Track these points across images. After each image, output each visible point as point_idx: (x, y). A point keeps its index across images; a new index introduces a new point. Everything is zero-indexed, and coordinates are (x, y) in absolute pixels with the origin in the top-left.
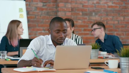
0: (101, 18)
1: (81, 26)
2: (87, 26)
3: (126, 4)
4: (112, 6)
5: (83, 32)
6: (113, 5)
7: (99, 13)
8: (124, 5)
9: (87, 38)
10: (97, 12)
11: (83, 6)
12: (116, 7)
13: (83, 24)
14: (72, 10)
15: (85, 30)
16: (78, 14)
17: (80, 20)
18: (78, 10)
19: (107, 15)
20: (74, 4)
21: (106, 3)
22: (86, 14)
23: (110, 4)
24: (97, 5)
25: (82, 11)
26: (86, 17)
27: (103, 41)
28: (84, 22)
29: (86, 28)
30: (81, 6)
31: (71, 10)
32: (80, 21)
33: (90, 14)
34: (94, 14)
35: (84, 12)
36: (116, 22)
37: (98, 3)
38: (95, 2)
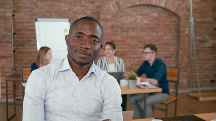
0: (137, 34)
1: (120, 41)
2: (125, 41)
3: (159, 21)
4: (146, 24)
5: (121, 46)
6: (148, 22)
7: (136, 30)
8: (157, 22)
9: (125, 52)
10: (133, 29)
11: (122, 24)
12: (150, 24)
14: (112, 27)
15: (123, 45)
17: (118, 35)
18: (117, 27)
19: (143, 31)
20: (113, 22)
21: (142, 21)
22: (124, 31)
23: (145, 22)
24: (133, 22)
25: (121, 28)
26: (124, 33)
27: (151, 65)
28: (122, 38)
29: (123, 43)
30: (119, 24)
31: (110, 28)
33: (128, 31)
34: (131, 30)
36: (150, 38)
37: (135, 21)
38: (132, 20)
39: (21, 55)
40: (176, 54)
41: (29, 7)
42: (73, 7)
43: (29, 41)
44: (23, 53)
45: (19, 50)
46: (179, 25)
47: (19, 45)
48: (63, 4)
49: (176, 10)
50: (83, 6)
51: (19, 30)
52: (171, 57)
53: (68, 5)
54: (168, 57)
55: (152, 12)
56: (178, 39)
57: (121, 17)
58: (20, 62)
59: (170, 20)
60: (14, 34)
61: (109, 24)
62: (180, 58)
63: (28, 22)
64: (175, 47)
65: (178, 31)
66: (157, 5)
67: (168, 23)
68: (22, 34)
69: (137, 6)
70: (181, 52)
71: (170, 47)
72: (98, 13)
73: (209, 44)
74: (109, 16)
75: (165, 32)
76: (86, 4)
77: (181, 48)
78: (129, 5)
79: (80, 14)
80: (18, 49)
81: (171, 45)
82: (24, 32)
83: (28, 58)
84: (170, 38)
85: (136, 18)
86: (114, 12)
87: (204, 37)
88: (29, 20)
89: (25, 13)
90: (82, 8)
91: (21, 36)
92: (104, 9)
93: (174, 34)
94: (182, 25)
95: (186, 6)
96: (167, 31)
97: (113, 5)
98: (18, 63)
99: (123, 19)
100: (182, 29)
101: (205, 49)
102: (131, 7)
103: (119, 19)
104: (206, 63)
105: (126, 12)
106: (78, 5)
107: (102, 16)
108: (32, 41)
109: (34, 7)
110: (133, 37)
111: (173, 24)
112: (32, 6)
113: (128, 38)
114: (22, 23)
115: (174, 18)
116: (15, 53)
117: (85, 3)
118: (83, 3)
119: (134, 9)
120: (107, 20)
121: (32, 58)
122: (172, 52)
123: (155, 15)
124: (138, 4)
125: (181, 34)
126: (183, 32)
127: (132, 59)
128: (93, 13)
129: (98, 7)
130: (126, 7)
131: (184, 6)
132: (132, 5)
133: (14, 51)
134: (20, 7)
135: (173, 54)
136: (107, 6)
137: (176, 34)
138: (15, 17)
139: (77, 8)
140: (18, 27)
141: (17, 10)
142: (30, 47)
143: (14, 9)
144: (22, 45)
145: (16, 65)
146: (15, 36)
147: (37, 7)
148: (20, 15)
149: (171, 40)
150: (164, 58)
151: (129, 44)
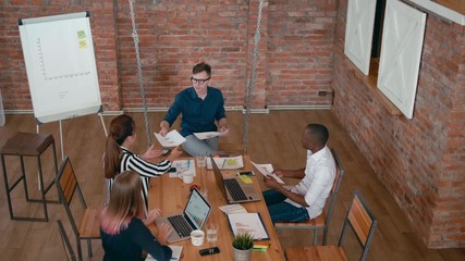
7: (164, 1)
40: (245, 44)
52: (237, 50)
54: (230, 50)
64: (245, 30)
71: (233, 30)
73: (317, 26)
75: (222, 3)
81: (236, 27)
84: (234, 14)
87: (306, 13)
93: (242, 7)
101: (306, 35)
104: (311, 60)
122: (239, 40)
127: (160, 52)
135: (240, 44)
149: (236, 17)
150: (224, 50)
151: (153, 26)
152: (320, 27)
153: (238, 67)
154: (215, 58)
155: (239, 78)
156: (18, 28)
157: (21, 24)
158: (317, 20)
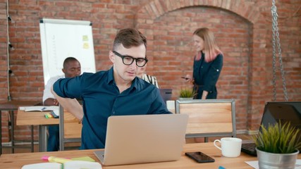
0: (191, 49)
1: (166, 59)
2: (173, 59)
3: (222, 30)
5: (168, 66)
7: (189, 43)
8: (220, 32)
9: (173, 74)
10: (185, 41)
11: (169, 33)
13: (168, 56)
14: (155, 38)
15: (170, 64)
16: (162, 43)
17: (164, 50)
18: (162, 38)
20: (156, 31)
22: (172, 44)
24: (186, 32)
25: (167, 39)
26: (172, 47)
28: (170, 53)
29: (172, 61)
30: (165, 34)
31: (152, 38)
32: (164, 52)
33: (177, 43)
34: (182, 43)
35: (169, 41)
37: (186, 29)
38: (183, 28)
39: (20, 77)
40: (247, 79)
41: (33, 8)
42: (97, 8)
43: (33, 57)
44: (23, 74)
45: (19, 71)
46: (251, 36)
47: (18, 63)
48: (83, 4)
49: (247, 15)
50: (112, 7)
51: (18, 41)
52: (241, 83)
53: (91, 5)
54: (236, 83)
55: (213, 17)
56: (250, 56)
57: (167, 24)
58: (19, 88)
59: (238, 29)
60: (11, 46)
61: (151, 33)
62: (253, 83)
63: (31, 30)
64: (247, 67)
65: (250, 45)
66: (219, 6)
67: (235, 33)
68: (22, 47)
69: (190, 7)
70: (255, 74)
71: (238, 67)
72: (134, 18)
73: (294, 64)
74: (150, 22)
75: (231, 46)
76: (117, 5)
77: (256, 69)
78: (179, 6)
79: (108, 18)
80: (16, 68)
81: (240, 65)
82: (26, 44)
83: (31, 82)
84: (238, 54)
85: (190, 26)
86: (158, 16)
87: (288, 54)
88: (34, 27)
89: (27, 16)
90: (111, 10)
91: (21, 49)
92: (144, 11)
93: (244, 49)
94: (255, 36)
95: (260, 9)
96: (234, 45)
97: (156, 6)
98: (16, 90)
99: (170, 26)
100: (255, 41)
101: (288, 72)
102: (181, 9)
103: (165, 26)
105: (175, 16)
106: (106, 6)
107: (140, 21)
108: (37, 58)
109: (41, 8)
110: (185, 53)
111: (242, 34)
112: (38, 6)
113: (178, 54)
114: (23, 30)
115: (243, 26)
116: (12, 74)
117: (115, 3)
118: (112, 3)
119: (187, 11)
120: (148, 28)
121: (37, 82)
122: (242, 75)
123: (217, 21)
124: (192, 4)
125: (255, 48)
126: (258, 45)
127: (184, 85)
128: (126, 17)
129: (134, 8)
130: (175, 9)
131: (258, 9)
132: (183, 6)
133: (10, 72)
134: (20, 7)
135: (243, 79)
136: (147, 7)
137: (248, 49)
138: (13, 22)
139: (103, 10)
140: (17, 36)
141: (15, 11)
142: (34, 66)
143: (11, 11)
144: (23, 64)
145: (13, 92)
146: (13, 49)
147: (45, 7)
148: (20, 19)
149: (240, 57)
150: (231, 83)
151: (179, 64)
152: (296, 65)
153: (242, 97)
154: (226, 90)
155: (243, 106)
156: (38, 25)
157: (42, 22)
158: (295, 60)
